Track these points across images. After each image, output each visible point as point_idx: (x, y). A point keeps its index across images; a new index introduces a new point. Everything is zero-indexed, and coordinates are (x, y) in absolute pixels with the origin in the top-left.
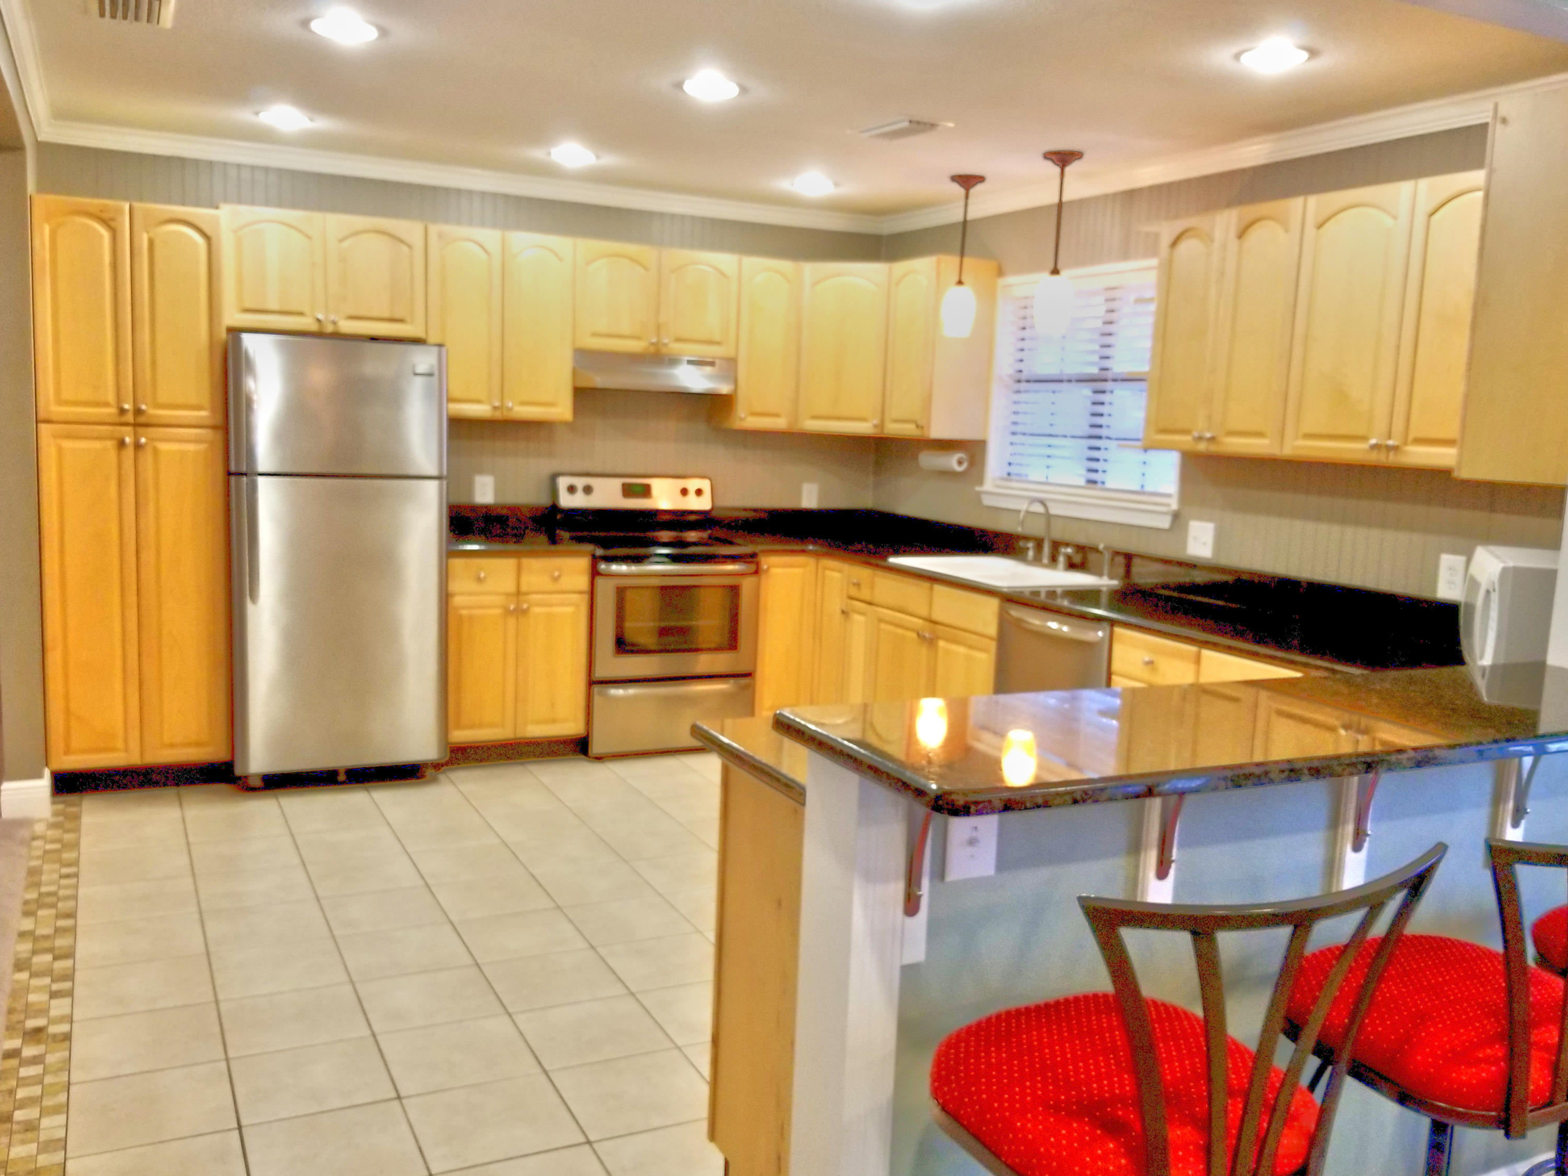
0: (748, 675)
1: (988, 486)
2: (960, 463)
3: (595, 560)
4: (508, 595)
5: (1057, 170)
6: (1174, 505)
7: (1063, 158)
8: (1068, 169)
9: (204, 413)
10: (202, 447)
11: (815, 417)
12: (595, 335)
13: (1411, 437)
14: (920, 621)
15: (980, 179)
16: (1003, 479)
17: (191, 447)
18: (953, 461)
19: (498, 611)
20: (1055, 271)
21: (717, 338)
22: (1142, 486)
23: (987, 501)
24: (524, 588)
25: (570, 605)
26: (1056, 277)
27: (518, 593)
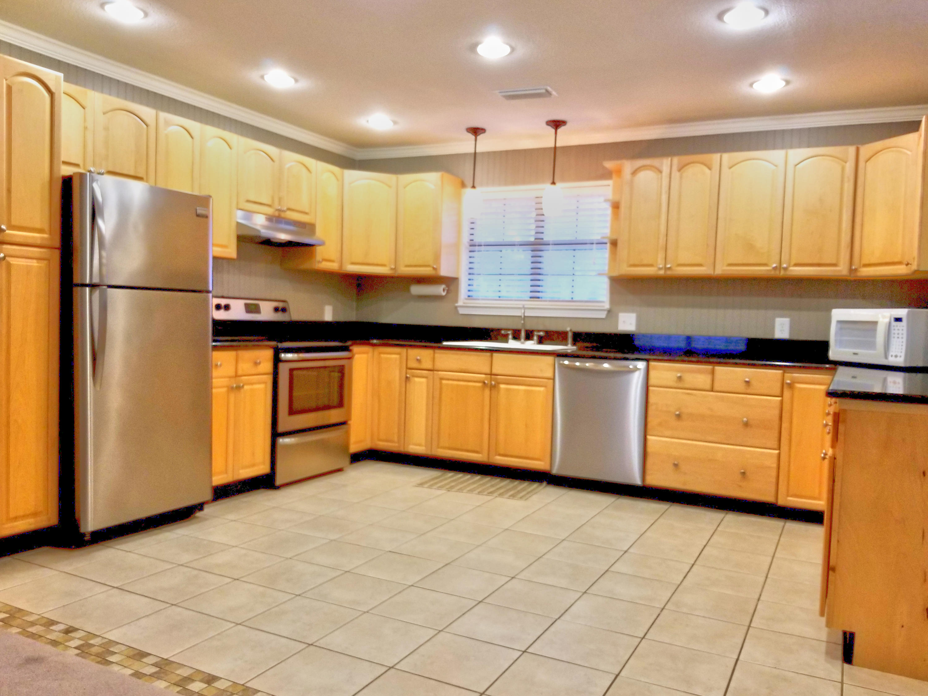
0: (344, 423)
1: (460, 303)
2: (444, 290)
3: (277, 352)
4: (230, 377)
5: (553, 131)
6: (607, 306)
7: (557, 124)
8: (559, 130)
9: (45, 236)
10: (43, 264)
11: (353, 263)
12: (248, 201)
13: (792, 263)
14: (483, 376)
15: (483, 130)
16: (466, 299)
17: (34, 263)
18: (440, 290)
19: (224, 390)
20: (553, 183)
21: (307, 211)
22: (572, 298)
23: (462, 311)
24: (240, 372)
25: (259, 383)
26: (553, 186)
27: (237, 376)
